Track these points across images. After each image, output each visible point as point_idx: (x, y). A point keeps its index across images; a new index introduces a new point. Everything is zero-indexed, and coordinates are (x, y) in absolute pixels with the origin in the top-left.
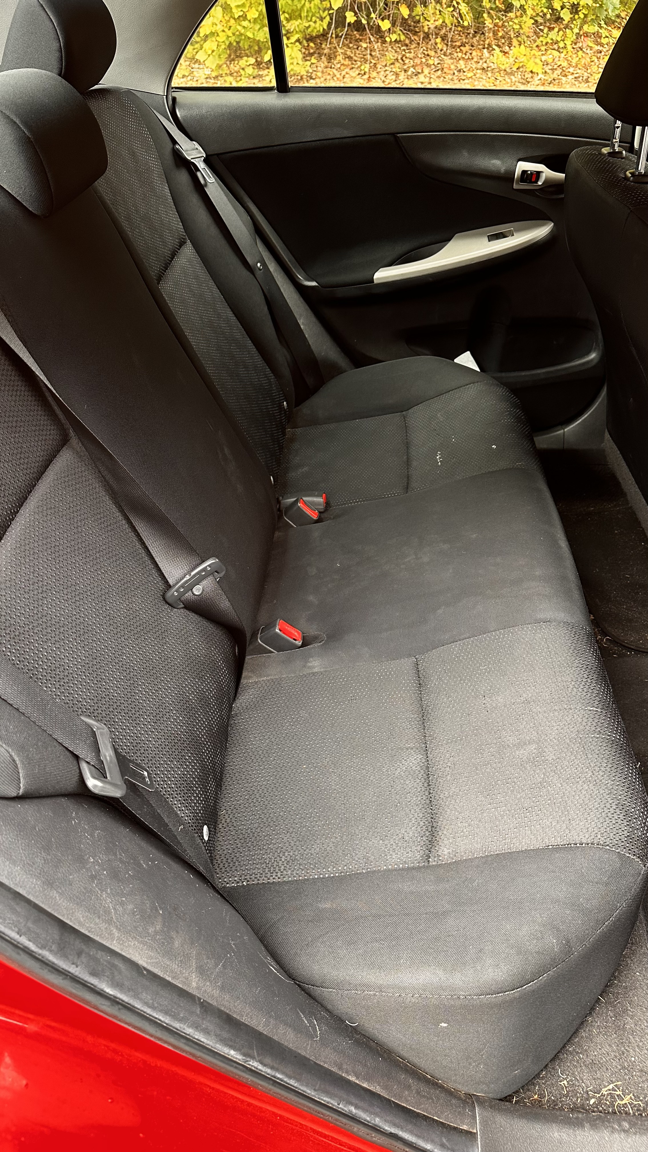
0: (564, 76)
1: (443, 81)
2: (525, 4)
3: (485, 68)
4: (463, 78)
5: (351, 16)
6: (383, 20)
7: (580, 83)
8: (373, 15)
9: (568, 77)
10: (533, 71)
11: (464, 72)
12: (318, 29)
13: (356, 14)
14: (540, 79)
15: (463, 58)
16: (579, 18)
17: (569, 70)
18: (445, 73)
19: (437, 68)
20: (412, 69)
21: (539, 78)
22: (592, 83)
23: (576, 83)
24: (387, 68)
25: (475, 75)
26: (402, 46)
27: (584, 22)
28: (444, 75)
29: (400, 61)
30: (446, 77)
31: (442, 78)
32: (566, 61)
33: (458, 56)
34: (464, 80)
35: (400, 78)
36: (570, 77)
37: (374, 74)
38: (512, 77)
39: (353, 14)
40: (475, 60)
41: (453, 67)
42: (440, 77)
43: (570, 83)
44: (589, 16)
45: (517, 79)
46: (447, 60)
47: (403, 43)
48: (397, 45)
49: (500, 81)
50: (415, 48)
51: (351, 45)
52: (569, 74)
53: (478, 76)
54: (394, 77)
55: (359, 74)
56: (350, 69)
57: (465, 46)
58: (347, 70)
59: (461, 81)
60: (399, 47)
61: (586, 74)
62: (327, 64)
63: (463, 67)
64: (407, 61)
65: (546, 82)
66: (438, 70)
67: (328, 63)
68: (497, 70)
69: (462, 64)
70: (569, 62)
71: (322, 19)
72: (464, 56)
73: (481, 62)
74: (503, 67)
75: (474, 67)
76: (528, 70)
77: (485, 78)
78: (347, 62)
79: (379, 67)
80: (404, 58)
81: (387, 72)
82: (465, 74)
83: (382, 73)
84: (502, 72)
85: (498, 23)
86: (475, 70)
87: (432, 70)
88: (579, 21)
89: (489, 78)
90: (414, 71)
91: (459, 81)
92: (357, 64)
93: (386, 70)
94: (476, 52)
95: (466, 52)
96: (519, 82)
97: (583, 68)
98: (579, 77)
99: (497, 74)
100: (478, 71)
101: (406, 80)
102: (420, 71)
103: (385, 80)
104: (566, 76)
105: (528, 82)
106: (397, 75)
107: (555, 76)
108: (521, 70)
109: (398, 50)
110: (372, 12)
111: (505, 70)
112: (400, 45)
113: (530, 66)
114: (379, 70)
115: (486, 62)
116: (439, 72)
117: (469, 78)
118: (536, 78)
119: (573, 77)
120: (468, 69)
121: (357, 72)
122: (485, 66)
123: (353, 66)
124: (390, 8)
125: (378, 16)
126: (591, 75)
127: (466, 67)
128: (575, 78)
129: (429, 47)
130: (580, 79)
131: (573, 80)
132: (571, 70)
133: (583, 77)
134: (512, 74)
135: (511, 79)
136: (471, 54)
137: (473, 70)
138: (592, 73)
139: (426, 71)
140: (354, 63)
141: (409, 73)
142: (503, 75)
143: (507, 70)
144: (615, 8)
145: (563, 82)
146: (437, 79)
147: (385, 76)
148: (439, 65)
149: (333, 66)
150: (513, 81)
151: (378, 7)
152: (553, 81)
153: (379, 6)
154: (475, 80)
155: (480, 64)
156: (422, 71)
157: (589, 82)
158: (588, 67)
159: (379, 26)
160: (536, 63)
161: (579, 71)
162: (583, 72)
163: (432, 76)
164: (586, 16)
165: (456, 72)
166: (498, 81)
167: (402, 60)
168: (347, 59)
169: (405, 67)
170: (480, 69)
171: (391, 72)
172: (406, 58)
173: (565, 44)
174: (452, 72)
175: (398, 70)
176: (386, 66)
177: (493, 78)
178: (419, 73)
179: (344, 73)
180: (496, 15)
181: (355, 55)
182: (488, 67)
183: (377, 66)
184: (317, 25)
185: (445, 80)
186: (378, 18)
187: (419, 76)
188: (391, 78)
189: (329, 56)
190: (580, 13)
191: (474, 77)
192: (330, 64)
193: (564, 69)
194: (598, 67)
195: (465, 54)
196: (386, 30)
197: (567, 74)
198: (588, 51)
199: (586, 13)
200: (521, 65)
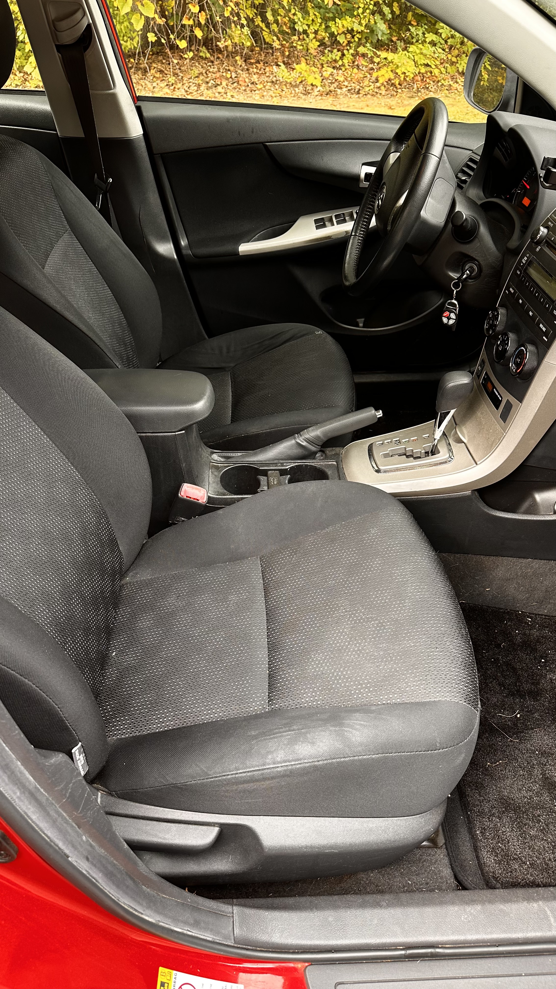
0: (339, 89)
1: (238, 91)
2: (307, 29)
3: (274, 81)
4: (255, 89)
5: (152, 37)
6: (181, 40)
7: (353, 94)
8: (172, 36)
9: (343, 89)
10: (313, 84)
11: (257, 84)
12: (130, 47)
13: (156, 35)
14: (319, 91)
15: (258, 73)
16: (355, 41)
17: (344, 83)
18: (240, 85)
19: (234, 81)
20: (212, 81)
21: (318, 89)
22: (362, 95)
23: (348, 94)
24: (191, 80)
25: (264, 87)
26: (208, 63)
27: (359, 44)
28: (239, 86)
29: (205, 75)
30: (241, 88)
31: (238, 89)
32: (343, 76)
33: (253, 72)
34: (255, 91)
35: (201, 88)
36: (345, 89)
37: (179, 85)
38: (296, 89)
39: (154, 35)
40: (267, 74)
41: (247, 80)
42: (236, 89)
43: (344, 95)
44: (362, 39)
45: (300, 91)
46: (244, 75)
47: (209, 60)
48: (204, 62)
49: (286, 92)
50: (219, 64)
51: (164, 61)
52: (344, 87)
53: (267, 87)
54: (196, 88)
55: (167, 85)
56: (161, 81)
57: (260, 63)
58: (159, 82)
59: (253, 92)
60: (205, 63)
61: (358, 87)
62: (141, 76)
63: (256, 80)
64: (210, 75)
65: (323, 94)
66: (234, 83)
67: (143, 75)
68: (284, 83)
69: (255, 78)
70: (345, 77)
71: (132, 39)
72: (258, 71)
73: (272, 76)
74: (289, 81)
75: (265, 80)
76: (309, 83)
77: (273, 89)
78: (158, 75)
79: (185, 80)
80: (208, 72)
81: (191, 84)
82: (256, 86)
83: (187, 84)
84: (288, 85)
85: (285, 44)
86: (266, 83)
87: (229, 82)
88: (354, 44)
89: (276, 89)
90: (214, 83)
91: (251, 91)
92: (167, 77)
93: (190, 82)
94: (269, 68)
95: (261, 68)
96: (301, 93)
97: (357, 82)
98: (352, 89)
99: (284, 87)
100: (269, 84)
101: (206, 90)
102: (219, 83)
103: (188, 90)
104: (341, 88)
105: (309, 93)
106: (199, 86)
107: (332, 88)
108: (304, 83)
109: (205, 66)
110: (170, 33)
111: (291, 84)
112: (206, 62)
113: (310, 80)
114: (184, 82)
115: (275, 76)
116: (235, 84)
117: (259, 90)
118: (316, 90)
119: (347, 89)
120: (260, 82)
121: (166, 84)
122: (274, 79)
123: (164, 78)
124: (186, 30)
125: (176, 37)
126: (363, 88)
127: (258, 81)
128: (349, 90)
129: (230, 63)
130: (352, 91)
131: (347, 92)
132: (346, 83)
133: (355, 89)
134: (296, 86)
135: (295, 91)
136: (264, 69)
137: (264, 83)
138: (363, 86)
139: (224, 83)
140: (165, 76)
141: (210, 85)
142: (289, 88)
143: (292, 83)
144: (383, 33)
145: (339, 93)
146: (233, 90)
147: (189, 87)
148: (236, 79)
149: (146, 78)
150: (297, 92)
151: (175, 29)
152: (330, 92)
153: (177, 28)
154: (264, 91)
155: (270, 78)
156: (221, 83)
157: (359, 94)
158: (361, 82)
159: (178, 46)
160: (315, 78)
161: (353, 85)
162: (356, 85)
163: (229, 87)
164: (360, 39)
165: (249, 84)
166: (284, 92)
167: (207, 74)
168: (159, 73)
169: (208, 80)
170: (270, 82)
171: (193, 83)
172: (210, 72)
173: (343, 62)
174: (246, 85)
175: (201, 82)
176: (191, 78)
177: (280, 90)
178: (218, 85)
179: (155, 84)
180: (283, 38)
181: (166, 70)
182: (277, 81)
183: (183, 78)
184: (128, 43)
185: (239, 90)
186: (176, 39)
187: (218, 87)
188: (193, 89)
189: (144, 70)
190: (355, 37)
191: (263, 89)
192: (144, 76)
193: (340, 82)
194: (369, 82)
195: (260, 70)
196: (184, 48)
197: (343, 87)
198: (364, 69)
199: (360, 37)
200: (303, 79)
